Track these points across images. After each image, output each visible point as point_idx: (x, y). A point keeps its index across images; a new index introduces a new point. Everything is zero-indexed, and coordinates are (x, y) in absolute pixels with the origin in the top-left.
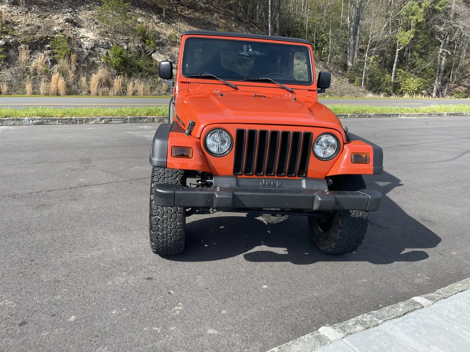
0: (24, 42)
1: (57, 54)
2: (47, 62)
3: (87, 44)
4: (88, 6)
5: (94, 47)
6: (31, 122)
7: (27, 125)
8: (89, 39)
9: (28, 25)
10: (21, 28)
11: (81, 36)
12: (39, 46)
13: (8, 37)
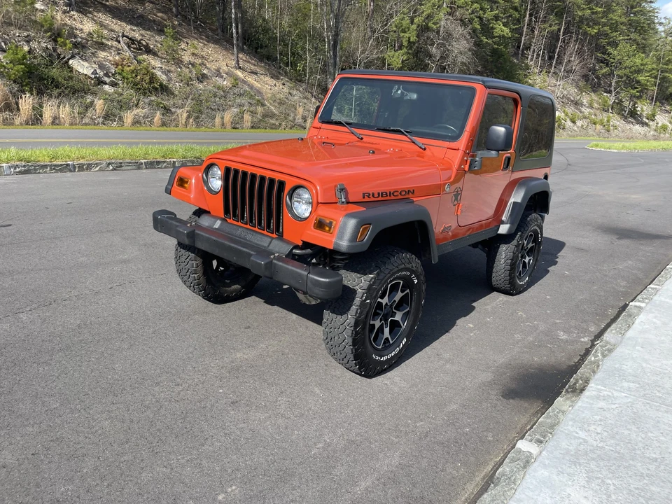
6: (12, 170)
7: (7, 175)
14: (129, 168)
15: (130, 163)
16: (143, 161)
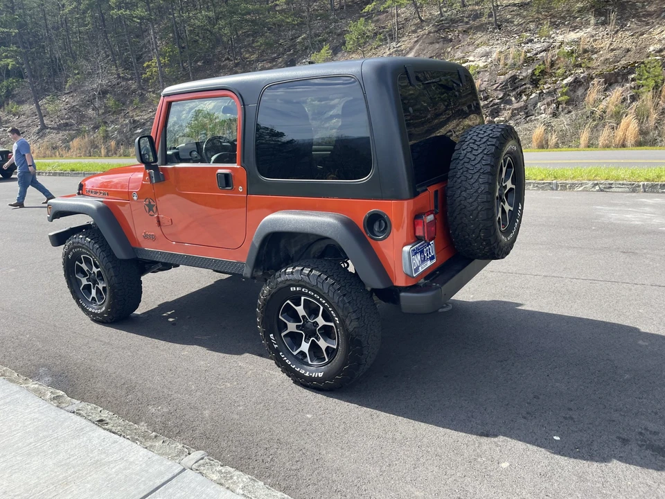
0: (598, 76)
1: (643, 86)
2: (625, 100)
9: (612, 50)
10: (601, 56)
12: (619, 78)
13: (579, 71)
14: (620, 190)
15: (623, 184)
16: (641, 183)
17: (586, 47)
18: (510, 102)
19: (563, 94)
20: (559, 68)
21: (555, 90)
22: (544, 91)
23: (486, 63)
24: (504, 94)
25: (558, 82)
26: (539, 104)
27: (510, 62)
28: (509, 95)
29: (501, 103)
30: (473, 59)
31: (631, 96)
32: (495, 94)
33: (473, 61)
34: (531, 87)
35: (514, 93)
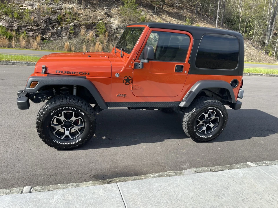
0: (83, 25)
1: (99, 31)
2: (94, 36)
3: (114, 27)
4: (116, 5)
5: (118, 28)
8: (115, 24)
9: (86, 15)
10: (82, 17)
11: (111, 22)
12: (90, 27)
13: (76, 21)
17: (76, 12)
18: (49, 29)
19: (71, 30)
20: (67, 18)
21: (68, 28)
22: (63, 27)
23: (33, 9)
24: (46, 25)
25: (68, 24)
26: (62, 32)
27: (45, 11)
28: (48, 26)
29: (45, 29)
30: (25, 6)
31: (95, 35)
32: (42, 24)
33: (26, 7)
34: (57, 24)
35: (51, 26)
